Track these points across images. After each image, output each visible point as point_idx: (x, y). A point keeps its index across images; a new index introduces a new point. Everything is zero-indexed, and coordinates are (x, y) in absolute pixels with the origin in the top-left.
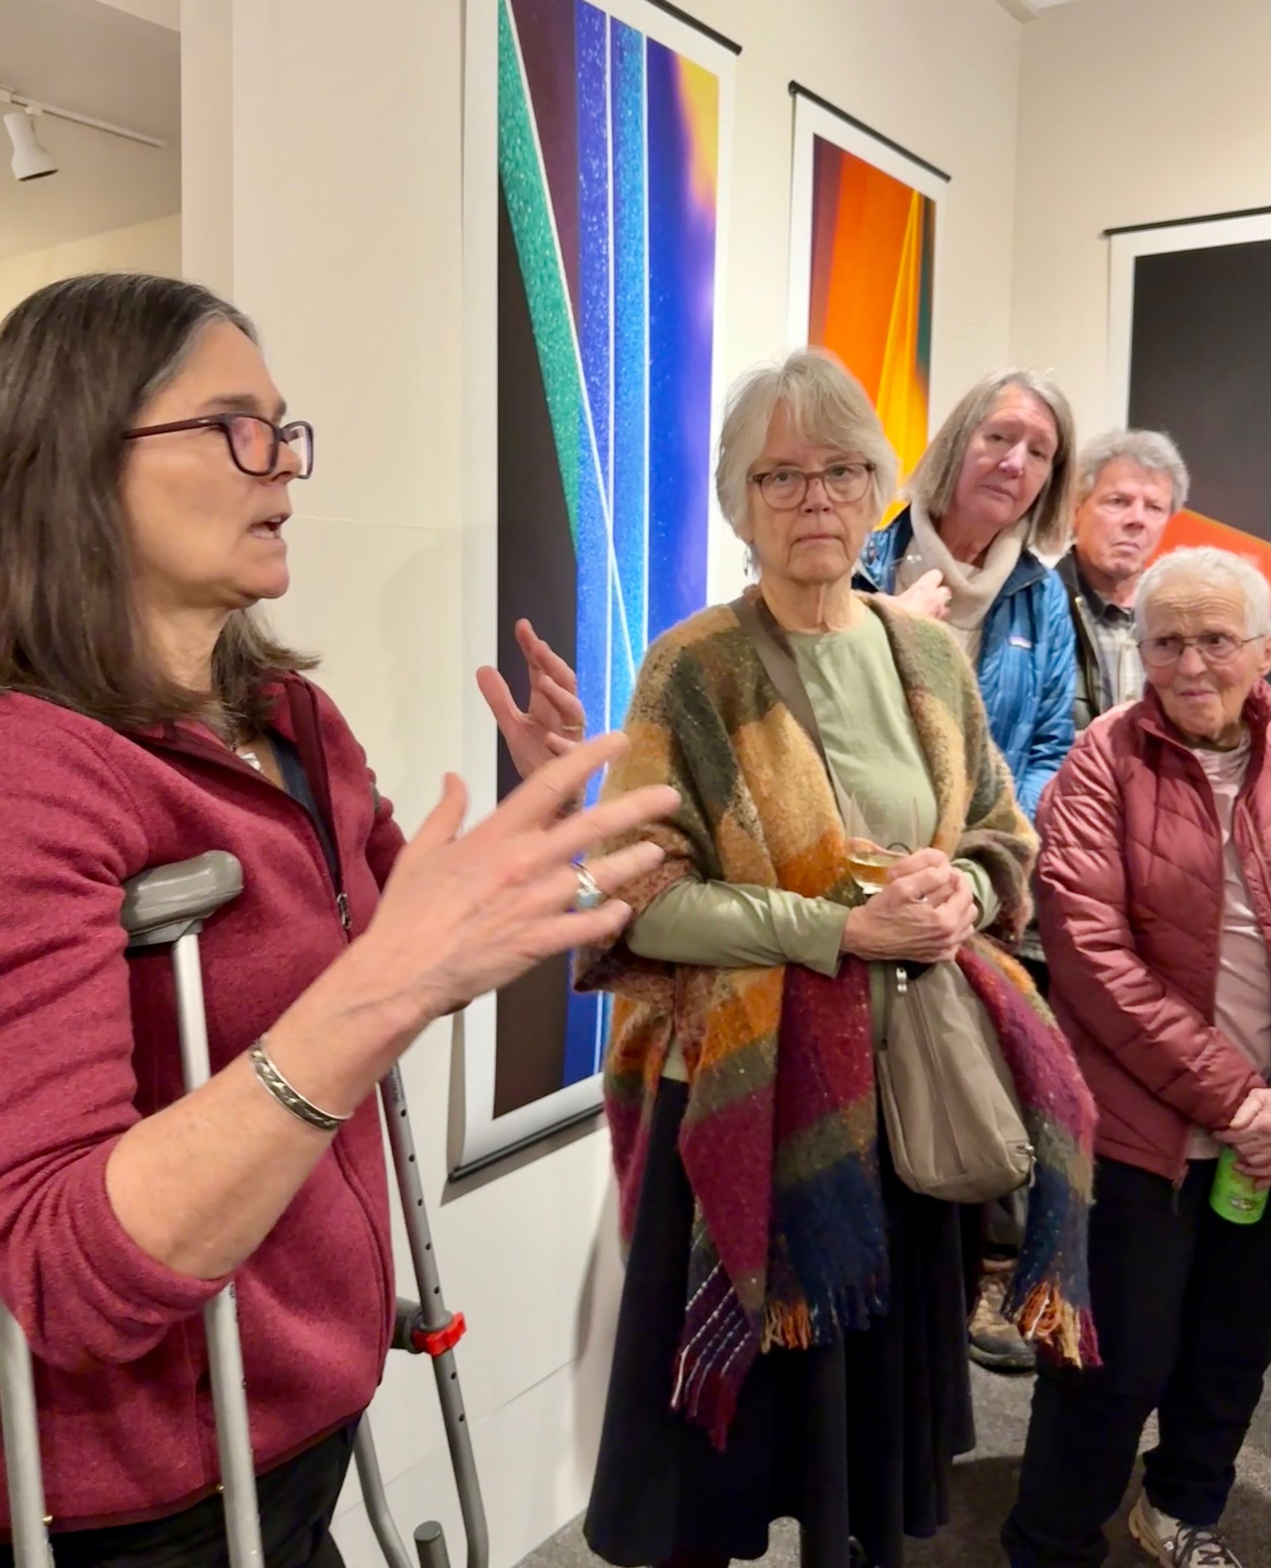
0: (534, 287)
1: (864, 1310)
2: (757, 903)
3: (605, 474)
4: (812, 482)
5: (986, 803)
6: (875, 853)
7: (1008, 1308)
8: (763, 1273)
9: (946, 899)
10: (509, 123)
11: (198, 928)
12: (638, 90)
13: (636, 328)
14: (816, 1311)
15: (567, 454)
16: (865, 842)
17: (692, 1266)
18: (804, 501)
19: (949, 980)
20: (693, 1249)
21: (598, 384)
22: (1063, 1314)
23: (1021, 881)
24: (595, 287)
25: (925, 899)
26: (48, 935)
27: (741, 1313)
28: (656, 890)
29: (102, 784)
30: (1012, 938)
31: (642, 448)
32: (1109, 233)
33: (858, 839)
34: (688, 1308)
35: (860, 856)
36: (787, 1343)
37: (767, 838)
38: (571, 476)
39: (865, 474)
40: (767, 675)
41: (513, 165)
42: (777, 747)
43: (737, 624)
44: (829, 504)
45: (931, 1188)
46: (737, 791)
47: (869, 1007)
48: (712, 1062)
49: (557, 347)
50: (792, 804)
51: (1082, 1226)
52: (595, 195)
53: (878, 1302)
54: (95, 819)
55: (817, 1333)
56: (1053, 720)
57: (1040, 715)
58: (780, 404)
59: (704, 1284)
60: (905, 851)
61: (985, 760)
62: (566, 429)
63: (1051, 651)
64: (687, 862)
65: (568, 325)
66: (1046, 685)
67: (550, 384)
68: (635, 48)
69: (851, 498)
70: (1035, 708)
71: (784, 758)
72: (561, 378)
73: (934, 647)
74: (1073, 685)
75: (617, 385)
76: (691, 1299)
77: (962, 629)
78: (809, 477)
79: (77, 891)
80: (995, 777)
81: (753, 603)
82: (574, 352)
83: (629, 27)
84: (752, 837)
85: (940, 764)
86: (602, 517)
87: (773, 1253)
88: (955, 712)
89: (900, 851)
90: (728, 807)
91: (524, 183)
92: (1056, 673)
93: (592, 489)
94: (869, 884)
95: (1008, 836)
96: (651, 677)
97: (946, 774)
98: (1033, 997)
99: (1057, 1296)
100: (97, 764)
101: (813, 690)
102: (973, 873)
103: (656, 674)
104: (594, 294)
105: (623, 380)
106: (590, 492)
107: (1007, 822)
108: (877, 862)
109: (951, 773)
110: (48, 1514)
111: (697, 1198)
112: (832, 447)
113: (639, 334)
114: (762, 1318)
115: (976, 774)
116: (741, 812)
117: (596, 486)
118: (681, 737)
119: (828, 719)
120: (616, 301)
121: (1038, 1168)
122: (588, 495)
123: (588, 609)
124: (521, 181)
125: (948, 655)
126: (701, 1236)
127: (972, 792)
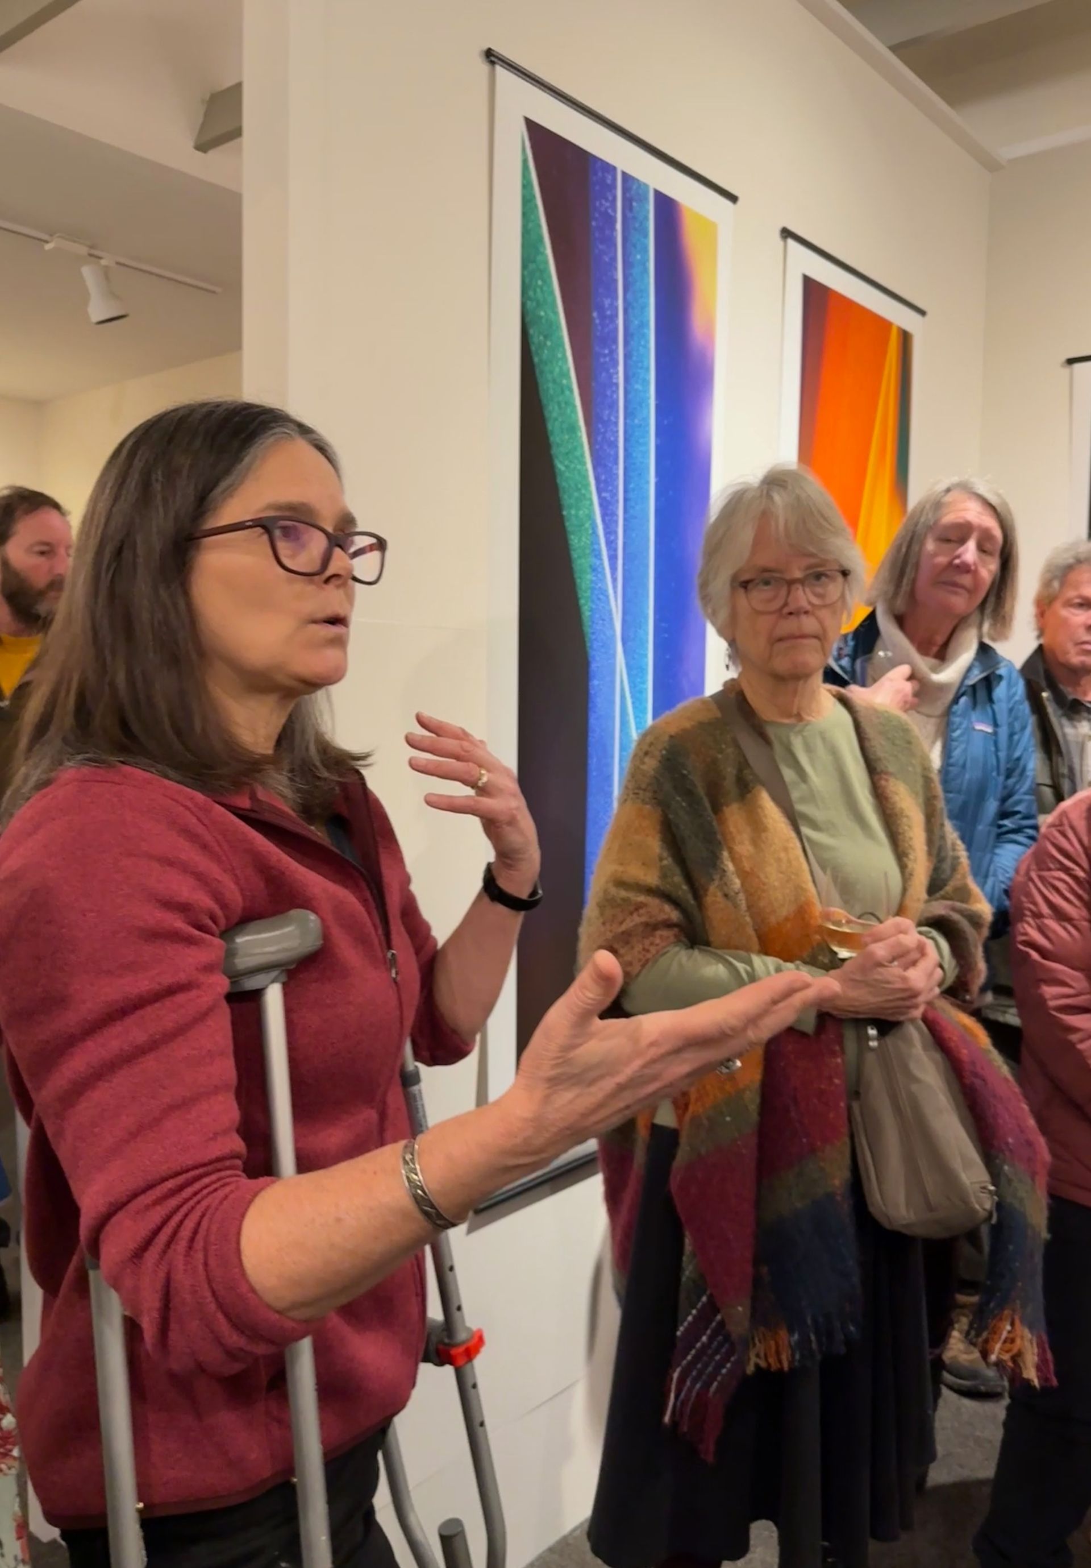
0: (552, 412)
1: (840, 1337)
2: (741, 967)
3: (614, 580)
4: (794, 587)
5: (943, 876)
6: (849, 922)
7: (973, 1333)
8: (748, 1302)
9: (914, 963)
10: (532, 266)
11: (284, 978)
12: (646, 236)
13: (642, 448)
14: (796, 1336)
15: (581, 563)
16: (839, 911)
17: (682, 1296)
18: (786, 604)
19: (915, 1035)
20: (684, 1279)
21: (609, 498)
22: (1022, 1338)
23: (976, 947)
24: (607, 412)
25: (896, 963)
26: (167, 980)
27: (727, 1338)
28: (649, 956)
29: (205, 847)
30: (968, 997)
31: (647, 557)
32: (1071, 361)
33: (832, 909)
34: (679, 1333)
35: (834, 923)
36: (769, 1365)
37: (749, 907)
38: (585, 581)
39: (840, 578)
40: (746, 761)
41: (534, 304)
42: (757, 826)
43: (719, 715)
44: (809, 608)
45: (904, 1226)
46: (722, 866)
47: (843, 1060)
48: (701, 1110)
49: (572, 466)
50: (772, 876)
51: (1038, 1259)
52: (606, 330)
53: (852, 1328)
54: (201, 879)
55: (797, 1357)
56: (1016, 797)
57: (1005, 792)
58: (765, 516)
59: (694, 1312)
60: (874, 919)
61: (943, 837)
62: (580, 540)
63: (1011, 735)
64: (676, 930)
65: (582, 446)
66: (1009, 766)
67: (566, 499)
68: (643, 199)
69: (828, 601)
70: (1000, 787)
71: (763, 835)
72: (576, 494)
73: (896, 734)
74: (1035, 764)
75: (626, 500)
76: (682, 1325)
77: (929, 716)
78: (791, 583)
79: (190, 941)
80: (951, 853)
81: (733, 695)
82: (587, 470)
83: (638, 180)
84: (735, 907)
85: (904, 841)
86: (611, 619)
87: (757, 1282)
88: (917, 794)
89: (870, 920)
90: (713, 880)
91: (544, 321)
92: (1017, 754)
93: (602, 594)
94: (843, 949)
95: (964, 906)
96: (643, 763)
97: (910, 851)
98: (990, 1051)
99: (1017, 1322)
100: (200, 829)
101: (788, 774)
102: (933, 938)
103: (647, 760)
104: (606, 418)
105: (631, 495)
106: (601, 597)
107: (963, 894)
108: (850, 929)
109: (914, 850)
110: (140, 1500)
111: (687, 1233)
112: (812, 555)
113: (646, 453)
114: (747, 1343)
115: (935, 851)
116: (726, 884)
117: (606, 591)
118: (671, 816)
119: (803, 800)
120: (625, 424)
121: (999, 1206)
122: (599, 599)
123: (598, 701)
124: (541, 318)
125: (909, 743)
126: (691, 1267)
127: (932, 867)
